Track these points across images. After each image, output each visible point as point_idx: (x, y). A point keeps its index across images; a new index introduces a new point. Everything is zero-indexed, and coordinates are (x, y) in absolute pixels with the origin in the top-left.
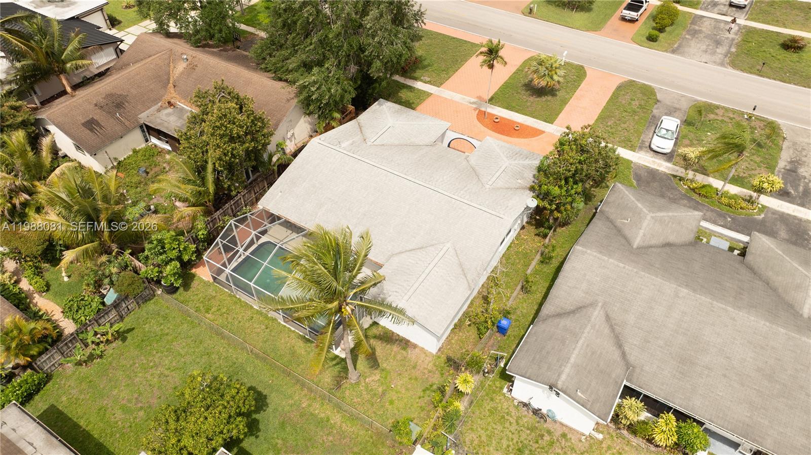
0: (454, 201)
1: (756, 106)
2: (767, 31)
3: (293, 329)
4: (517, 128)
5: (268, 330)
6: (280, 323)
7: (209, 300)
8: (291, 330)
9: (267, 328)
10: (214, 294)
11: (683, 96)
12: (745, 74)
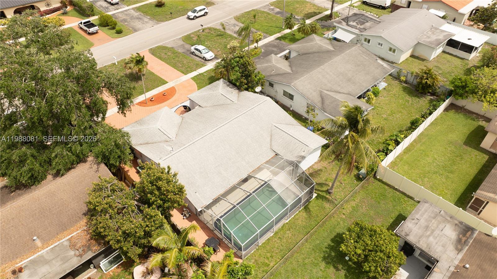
0: (247, 113)
1: (201, 25)
2: (142, 6)
3: (293, 216)
4: (165, 94)
5: (291, 229)
6: (287, 223)
7: (257, 264)
8: (293, 218)
9: (290, 230)
10: (253, 261)
11: (174, 40)
12: (170, 21)
